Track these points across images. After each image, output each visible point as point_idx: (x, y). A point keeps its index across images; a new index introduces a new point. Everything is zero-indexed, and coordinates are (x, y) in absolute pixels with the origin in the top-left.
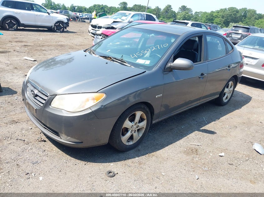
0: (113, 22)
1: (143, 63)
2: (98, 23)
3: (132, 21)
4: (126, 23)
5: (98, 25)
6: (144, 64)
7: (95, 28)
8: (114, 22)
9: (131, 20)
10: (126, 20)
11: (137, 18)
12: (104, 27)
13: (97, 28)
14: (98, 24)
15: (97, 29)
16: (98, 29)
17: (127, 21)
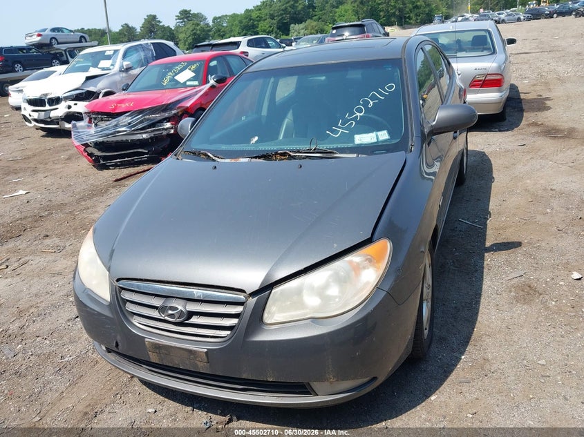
0: (84, 79)
1: (375, 140)
2: (45, 93)
3: (130, 66)
4: (115, 74)
5: (48, 97)
6: (378, 142)
7: (42, 106)
8: (88, 78)
9: (126, 64)
10: (111, 67)
11: (135, 57)
12: (66, 99)
13: (47, 105)
14: (46, 95)
15: (47, 107)
16: (50, 105)
17: (117, 68)
